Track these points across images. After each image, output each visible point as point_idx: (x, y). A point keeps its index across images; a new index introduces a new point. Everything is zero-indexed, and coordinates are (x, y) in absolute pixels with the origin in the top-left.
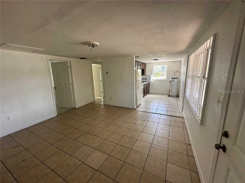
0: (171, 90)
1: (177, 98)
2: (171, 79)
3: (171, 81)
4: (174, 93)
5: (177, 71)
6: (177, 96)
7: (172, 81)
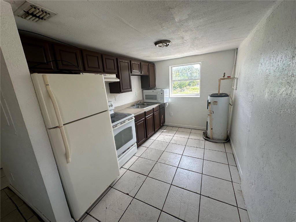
0: (211, 124)
1: (227, 145)
2: (209, 98)
3: (210, 103)
4: (218, 131)
5: (226, 77)
6: (225, 139)
7: (212, 103)
